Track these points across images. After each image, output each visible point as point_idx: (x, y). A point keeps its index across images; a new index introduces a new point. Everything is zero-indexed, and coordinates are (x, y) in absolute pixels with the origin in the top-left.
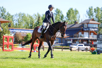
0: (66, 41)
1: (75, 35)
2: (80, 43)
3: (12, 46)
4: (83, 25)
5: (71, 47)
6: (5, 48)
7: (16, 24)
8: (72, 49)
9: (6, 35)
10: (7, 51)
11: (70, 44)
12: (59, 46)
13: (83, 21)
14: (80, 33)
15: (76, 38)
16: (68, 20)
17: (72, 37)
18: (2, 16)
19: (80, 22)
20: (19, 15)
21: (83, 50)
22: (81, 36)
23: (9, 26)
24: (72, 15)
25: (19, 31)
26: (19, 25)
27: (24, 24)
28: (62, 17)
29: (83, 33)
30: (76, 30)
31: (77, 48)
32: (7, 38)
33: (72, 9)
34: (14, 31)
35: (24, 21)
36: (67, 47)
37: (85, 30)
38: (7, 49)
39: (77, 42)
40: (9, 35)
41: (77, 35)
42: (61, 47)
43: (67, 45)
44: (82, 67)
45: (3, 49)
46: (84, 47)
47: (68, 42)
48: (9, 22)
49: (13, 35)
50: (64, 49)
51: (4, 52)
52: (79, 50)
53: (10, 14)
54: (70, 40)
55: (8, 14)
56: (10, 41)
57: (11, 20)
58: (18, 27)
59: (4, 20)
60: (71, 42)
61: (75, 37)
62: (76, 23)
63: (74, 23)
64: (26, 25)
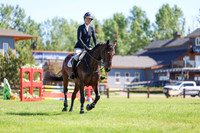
0: (157, 75)
1: (175, 63)
2: (186, 80)
3: (39, 89)
4: (192, 39)
5: (168, 89)
6: (24, 95)
7: (48, 43)
8: (171, 93)
9: (27, 66)
10: (29, 100)
11: (166, 82)
12: (141, 88)
13: (192, 31)
14: (186, 59)
15: (177, 70)
16: (160, 30)
17: (169, 67)
18: (17, 25)
19: (185, 34)
20: (54, 22)
21: (193, 96)
22: (188, 65)
23: (33, 47)
24: (167, 20)
25: (54, 57)
26: (53, 43)
27: (64, 42)
28: (145, 24)
29: (193, 59)
30: (177, 52)
31: (181, 91)
32: (28, 72)
33: (167, 6)
34: (44, 56)
35: (63, 36)
36: (159, 89)
37: (198, 50)
38: (30, 96)
39: (180, 78)
40: (34, 66)
41: (180, 63)
42: (146, 89)
43: (159, 84)
44: (194, 131)
45: (21, 97)
46: (195, 87)
47: (161, 78)
48: (31, 38)
49: (40, 66)
50: (152, 92)
51: (23, 103)
52: (184, 94)
53: (33, 22)
54: (165, 74)
55: (29, 21)
56: (35, 78)
57: (35, 33)
58: (51, 48)
59: (21, 34)
60: (167, 78)
61: (175, 66)
62: (176, 35)
63: (172, 38)
64: (70, 43)
